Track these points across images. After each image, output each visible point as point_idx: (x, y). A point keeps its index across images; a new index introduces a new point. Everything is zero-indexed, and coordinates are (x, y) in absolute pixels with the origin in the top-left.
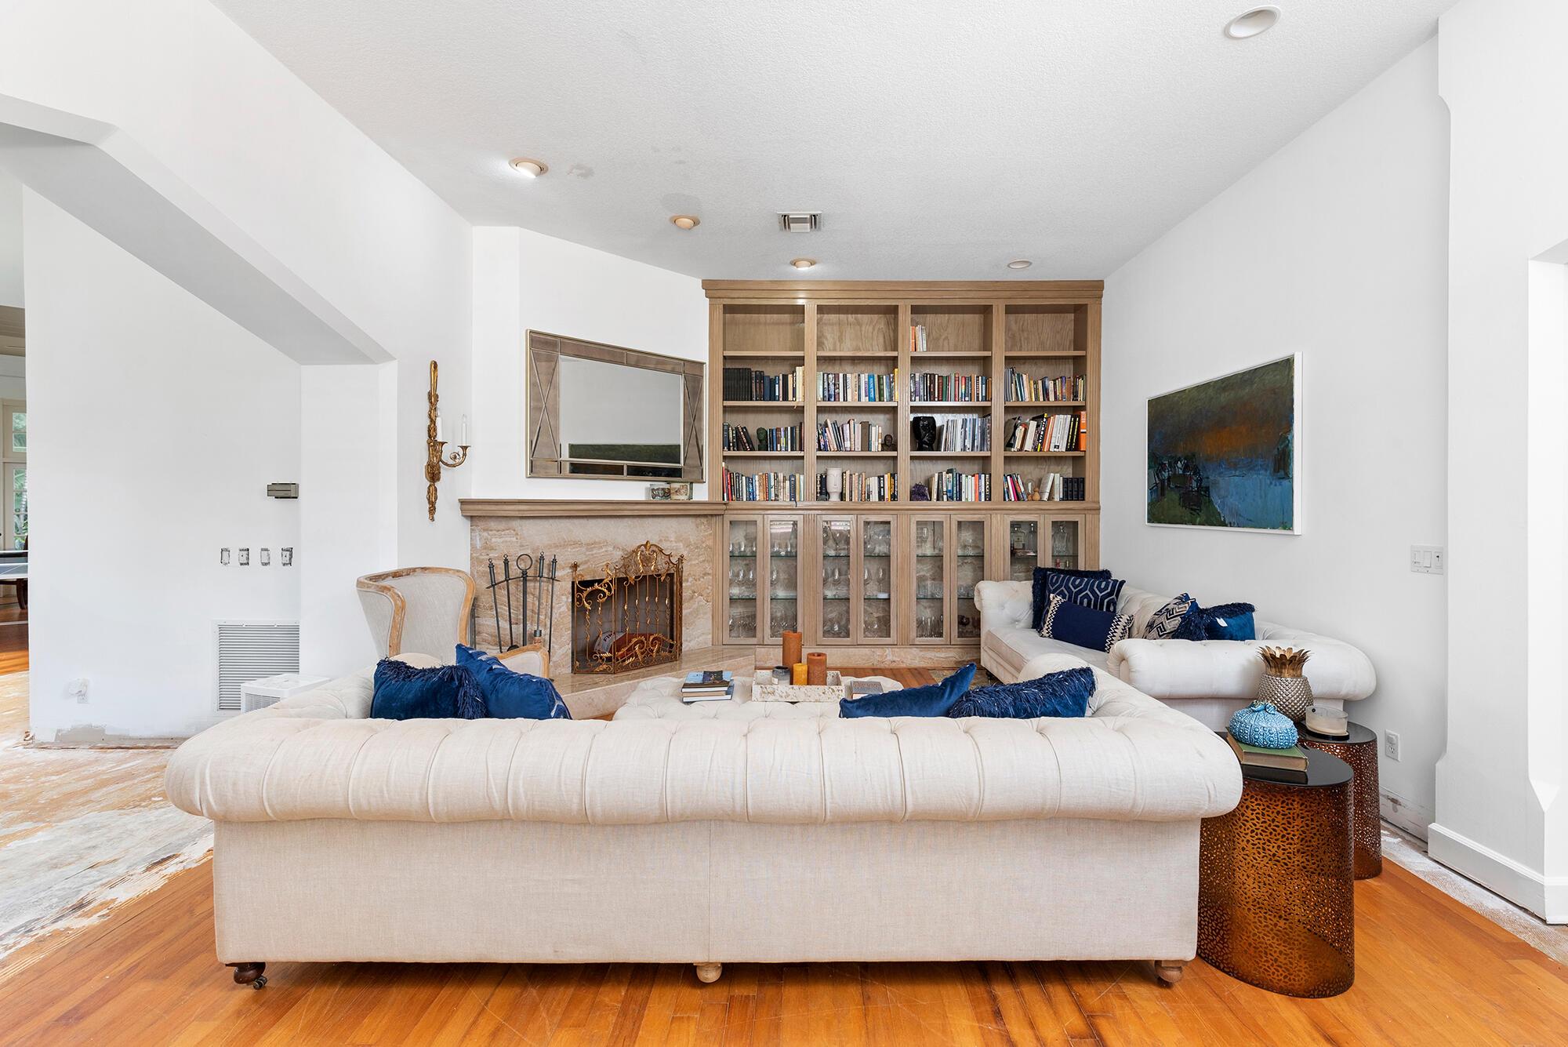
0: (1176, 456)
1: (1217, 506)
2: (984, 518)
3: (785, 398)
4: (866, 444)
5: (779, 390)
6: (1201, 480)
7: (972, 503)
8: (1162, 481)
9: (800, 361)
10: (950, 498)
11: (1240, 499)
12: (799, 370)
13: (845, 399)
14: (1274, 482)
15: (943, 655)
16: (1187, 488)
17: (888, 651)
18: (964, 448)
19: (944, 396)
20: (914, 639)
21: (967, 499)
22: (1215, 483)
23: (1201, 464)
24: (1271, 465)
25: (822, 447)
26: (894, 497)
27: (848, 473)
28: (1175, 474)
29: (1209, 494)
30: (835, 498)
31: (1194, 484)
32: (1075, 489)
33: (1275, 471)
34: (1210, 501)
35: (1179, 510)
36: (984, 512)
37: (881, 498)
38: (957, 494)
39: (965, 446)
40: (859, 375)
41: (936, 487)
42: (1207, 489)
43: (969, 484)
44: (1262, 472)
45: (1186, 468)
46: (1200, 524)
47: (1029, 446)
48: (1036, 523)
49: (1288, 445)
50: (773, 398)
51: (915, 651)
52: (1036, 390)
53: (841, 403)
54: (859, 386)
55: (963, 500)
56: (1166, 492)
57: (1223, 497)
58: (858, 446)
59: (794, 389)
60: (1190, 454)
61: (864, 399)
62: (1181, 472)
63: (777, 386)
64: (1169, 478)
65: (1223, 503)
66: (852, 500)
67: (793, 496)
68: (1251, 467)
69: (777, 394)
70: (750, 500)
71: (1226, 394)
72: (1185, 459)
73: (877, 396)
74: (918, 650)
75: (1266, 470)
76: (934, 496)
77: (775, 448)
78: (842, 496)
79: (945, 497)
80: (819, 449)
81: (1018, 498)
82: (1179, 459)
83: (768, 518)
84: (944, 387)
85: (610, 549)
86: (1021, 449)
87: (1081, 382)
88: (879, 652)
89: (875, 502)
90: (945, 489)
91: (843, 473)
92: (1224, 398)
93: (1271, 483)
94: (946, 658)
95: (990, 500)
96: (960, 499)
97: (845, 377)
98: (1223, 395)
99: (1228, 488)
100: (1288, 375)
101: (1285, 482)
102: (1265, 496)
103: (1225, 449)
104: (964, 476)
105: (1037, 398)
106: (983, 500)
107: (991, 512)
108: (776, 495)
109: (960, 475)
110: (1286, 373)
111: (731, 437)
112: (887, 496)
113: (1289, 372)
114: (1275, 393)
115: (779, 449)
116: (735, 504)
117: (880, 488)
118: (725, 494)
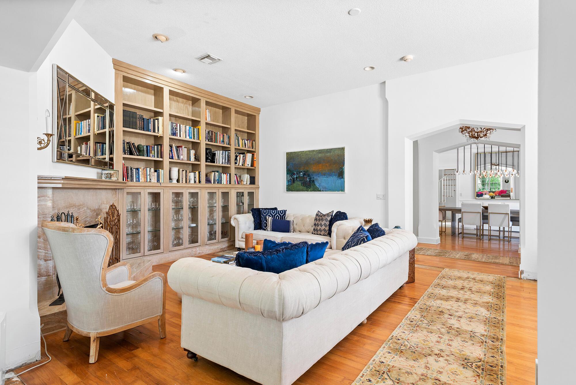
0: (300, 171)
1: (317, 186)
2: (229, 191)
3: (154, 131)
4: (189, 158)
5: (151, 127)
6: (311, 178)
7: (225, 185)
8: (294, 179)
9: (161, 114)
10: (218, 183)
11: (326, 184)
12: (160, 118)
13: (180, 136)
14: (338, 179)
15: (216, 247)
16: (304, 181)
17: (198, 249)
18: (222, 163)
19: (216, 141)
20: (207, 242)
21: (223, 183)
22: (316, 179)
23: (311, 174)
24: (337, 175)
25: (171, 157)
26: (200, 182)
27: (181, 170)
28: (299, 176)
29: (314, 182)
30: (175, 181)
31: (308, 179)
32: (253, 181)
33: (338, 176)
34: (315, 185)
35: (301, 187)
36: (229, 188)
37: (195, 182)
38: (220, 181)
39: (223, 162)
40: (186, 126)
41: (213, 178)
42: (313, 181)
43: (224, 177)
44: (334, 176)
45: (304, 174)
46: (310, 191)
47: (241, 164)
48: (243, 193)
49: (343, 170)
50: (148, 130)
51: (207, 247)
52: (243, 143)
53: (178, 137)
54: (186, 131)
55: (222, 183)
56: (295, 182)
57: (320, 183)
58: (186, 158)
59: (158, 127)
60: (306, 171)
61: (188, 137)
62: (302, 176)
63: (150, 124)
64: (297, 178)
65: (320, 185)
66: (182, 183)
67: (158, 180)
68: (330, 175)
69: (150, 128)
70: (137, 181)
71: (321, 154)
72: (304, 172)
73: (193, 137)
74: (208, 246)
75: (336, 176)
76: (212, 182)
77: (149, 155)
78: (178, 181)
79: (216, 182)
80: (170, 158)
81: (238, 183)
82: (301, 172)
83: (146, 191)
84: (216, 137)
85: (86, 208)
86: (239, 165)
87: (254, 142)
88: (194, 250)
89: (192, 184)
90: (216, 179)
91: (179, 170)
92: (320, 155)
93: (337, 180)
94: (217, 248)
95: (231, 184)
96: (221, 183)
97: (180, 125)
98: (319, 154)
99: (320, 181)
100: (343, 152)
101: (342, 179)
102: (335, 183)
103: (320, 170)
104: (222, 174)
105: (243, 147)
106: (228, 184)
107: (231, 188)
108: (150, 179)
109: (221, 173)
110: (342, 151)
111: (126, 147)
112: (197, 181)
113: (343, 151)
114: (339, 156)
115: (151, 156)
116: (130, 183)
117: (195, 177)
118: (124, 178)
